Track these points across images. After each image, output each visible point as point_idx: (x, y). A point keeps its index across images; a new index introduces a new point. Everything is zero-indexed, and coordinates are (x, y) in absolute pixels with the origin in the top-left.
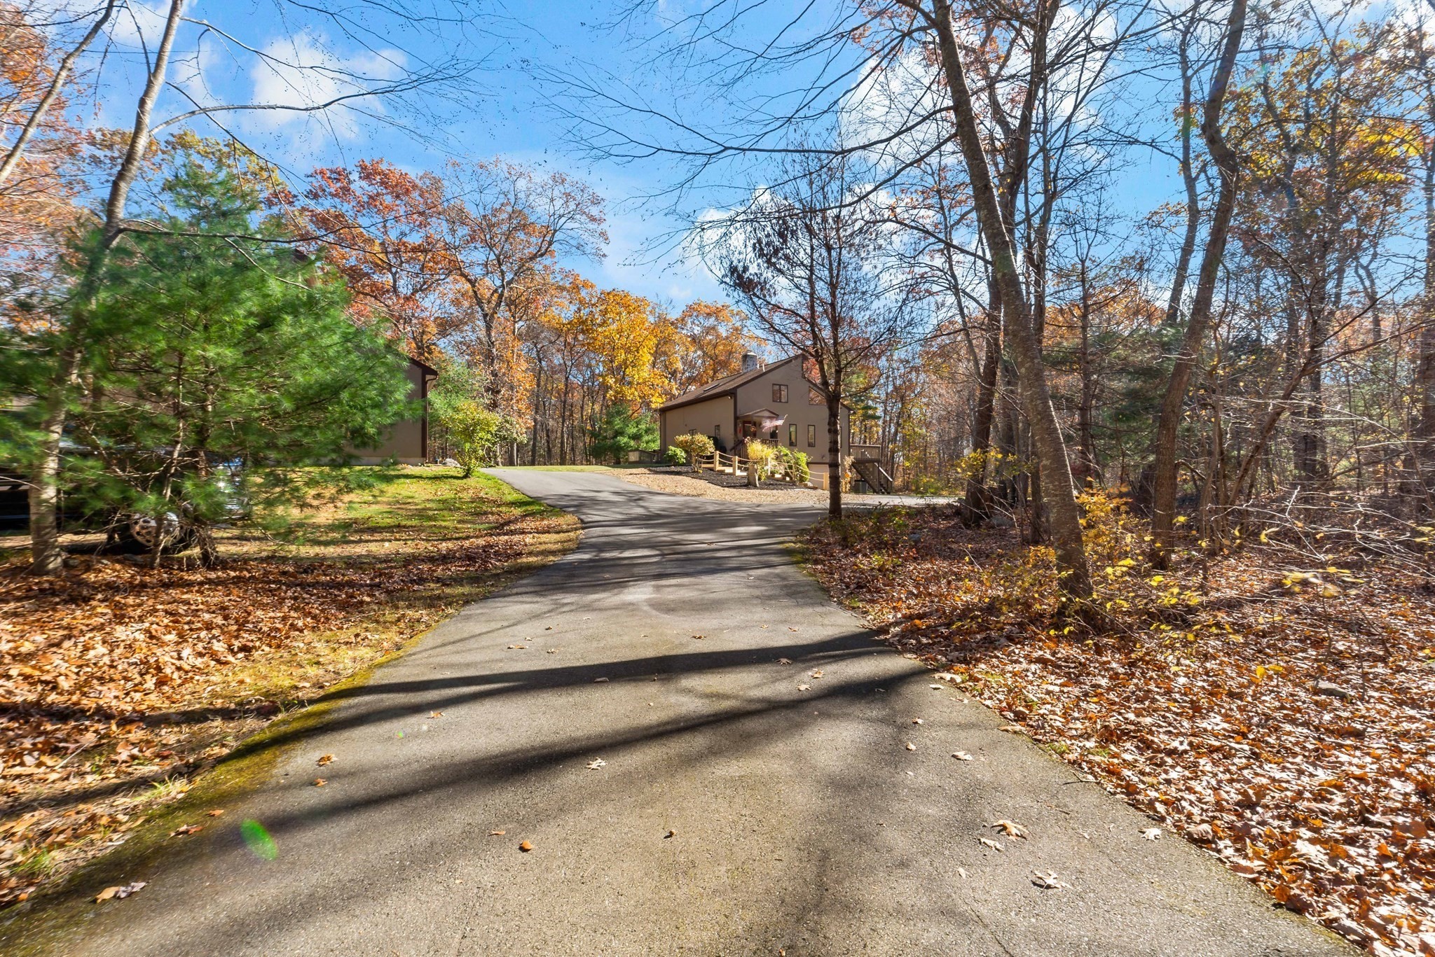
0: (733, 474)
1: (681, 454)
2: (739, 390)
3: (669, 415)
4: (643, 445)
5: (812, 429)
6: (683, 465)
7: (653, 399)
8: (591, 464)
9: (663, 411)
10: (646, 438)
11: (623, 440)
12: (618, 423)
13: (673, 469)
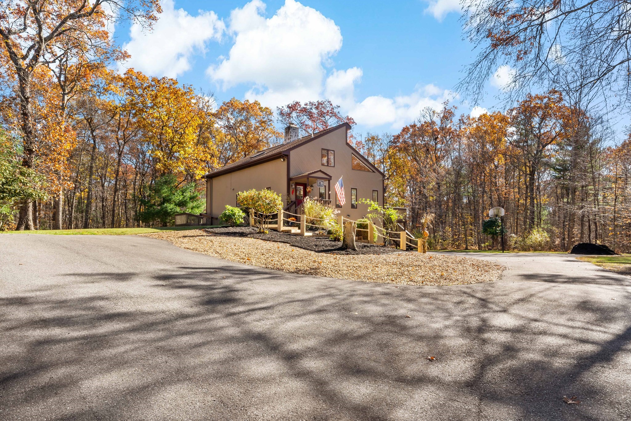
0: (301, 235)
1: (239, 213)
2: (292, 153)
3: (216, 182)
4: (188, 211)
5: (354, 192)
6: (240, 225)
7: (197, 172)
8: (138, 226)
9: (210, 178)
10: (191, 205)
11: (170, 207)
12: (165, 192)
13: (231, 229)
